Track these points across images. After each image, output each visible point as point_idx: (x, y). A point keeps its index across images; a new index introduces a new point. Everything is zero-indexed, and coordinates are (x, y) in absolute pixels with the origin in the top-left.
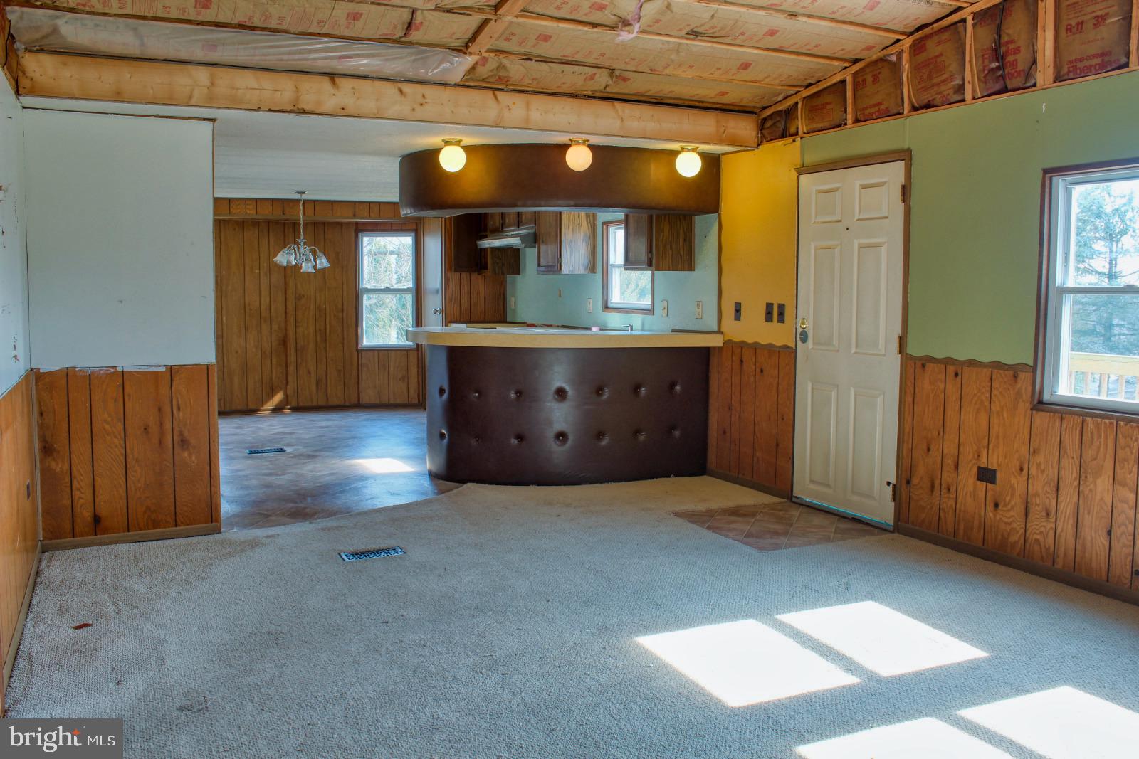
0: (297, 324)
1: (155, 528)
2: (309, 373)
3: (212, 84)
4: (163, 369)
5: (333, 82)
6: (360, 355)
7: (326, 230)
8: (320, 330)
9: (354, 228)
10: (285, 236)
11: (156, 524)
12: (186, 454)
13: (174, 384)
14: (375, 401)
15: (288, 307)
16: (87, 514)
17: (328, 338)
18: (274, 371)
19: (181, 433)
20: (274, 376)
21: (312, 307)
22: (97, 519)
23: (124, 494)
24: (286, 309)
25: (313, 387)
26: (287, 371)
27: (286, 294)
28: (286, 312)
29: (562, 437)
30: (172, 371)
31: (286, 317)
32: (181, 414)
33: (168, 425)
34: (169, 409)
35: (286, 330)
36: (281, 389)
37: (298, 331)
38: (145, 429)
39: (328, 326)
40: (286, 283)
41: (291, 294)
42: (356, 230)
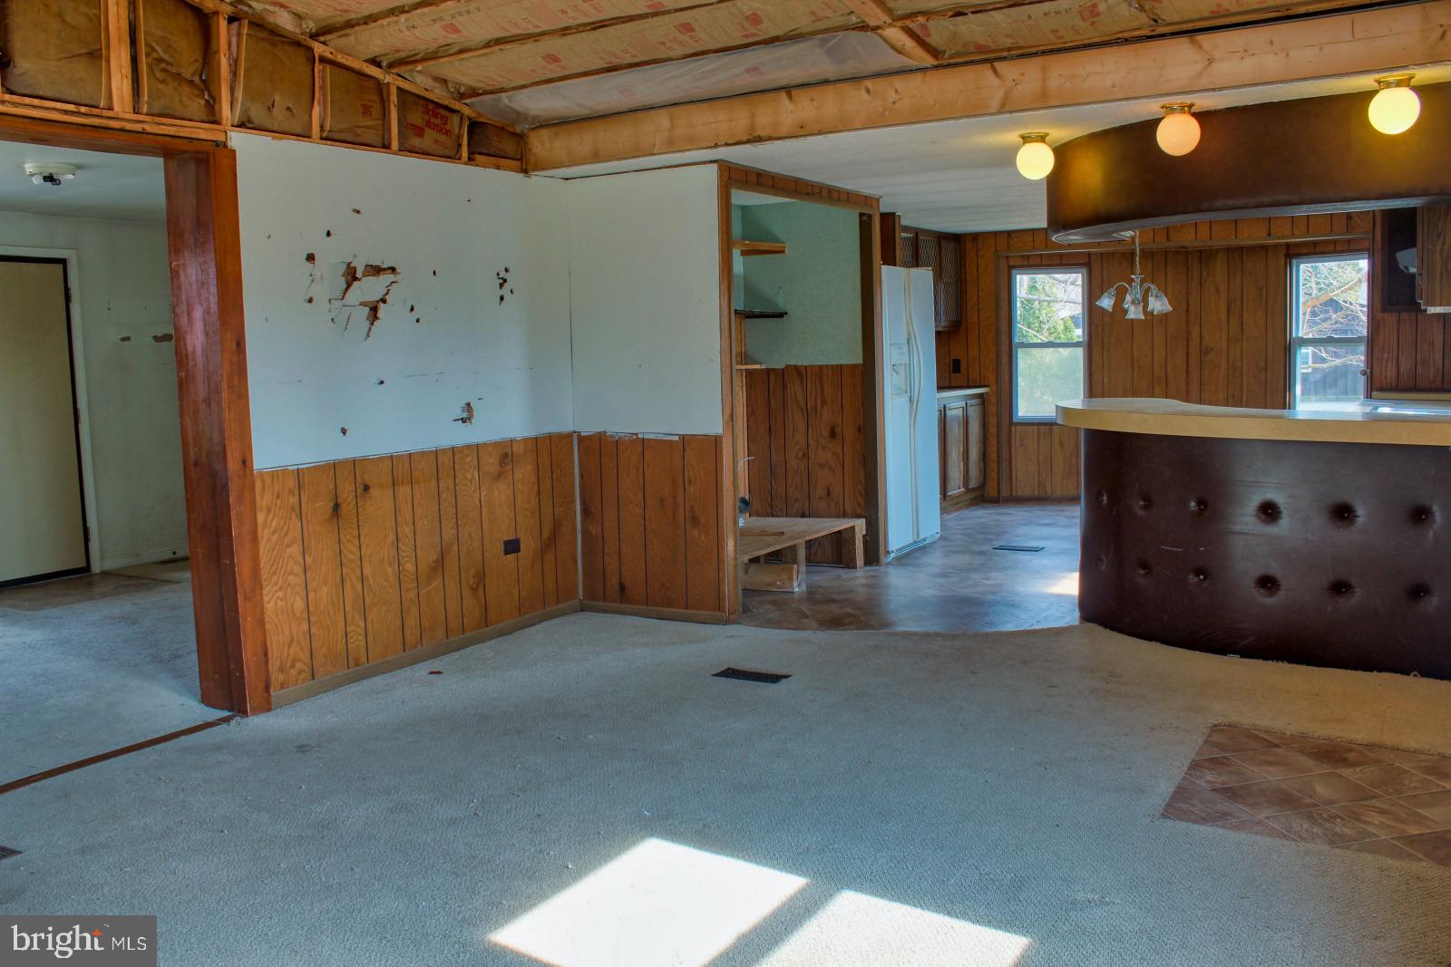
0: (1202, 388)
1: (668, 607)
3: (672, 127)
4: (677, 438)
5: (790, 96)
7: (1244, 258)
11: (670, 603)
12: (696, 533)
13: (686, 454)
15: (1190, 364)
16: (614, 581)
19: (692, 509)
21: (1223, 365)
22: (622, 588)
23: (644, 567)
24: (1188, 366)
27: (1188, 346)
29: (1205, 577)
30: (685, 440)
32: (692, 487)
33: (680, 499)
34: (681, 482)
38: (661, 501)
39: (1245, 393)
40: (1188, 333)
41: (1194, 349)
42: (1286, 256)
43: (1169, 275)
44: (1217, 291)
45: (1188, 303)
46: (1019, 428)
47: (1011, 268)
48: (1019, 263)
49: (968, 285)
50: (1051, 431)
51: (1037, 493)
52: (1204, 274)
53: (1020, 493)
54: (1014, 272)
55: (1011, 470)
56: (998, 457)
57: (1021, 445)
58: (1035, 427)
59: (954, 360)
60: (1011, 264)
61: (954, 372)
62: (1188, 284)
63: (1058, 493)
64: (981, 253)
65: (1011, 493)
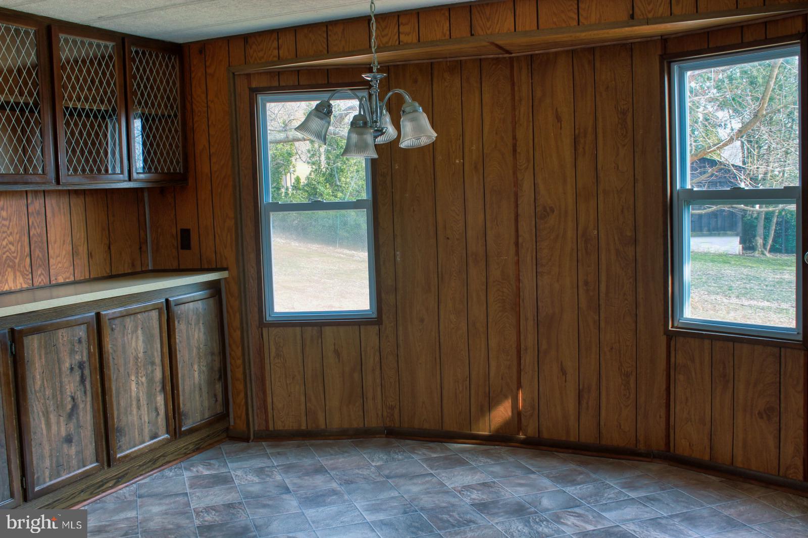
0: (539, 270)
2: (564, 372)
6: (673, 343)
7: (598, 65)
8: (586, 283)
9: (659, 52)
10: (513, 85)
14: (701, 453)
15: (520, 233)
17: (602, 302)
18: (493, 364)
20: (492, 374)
21: (570, 234)
24: (517, 237)
25: (572, 406)
26: (519, 364)
27: (517, 206)
28: (517, 244)
31: (517, 253)
35: (518, 280)
36: (506, 397)
37: (540, 283)
39: (603, 278)
40: (516, 184)
41: (526, 207)
42: (662, 58)
43: (487, 97)
44: (559, 119)
45: (514, 138)
46: (274, 331)
47: (255, 91)
48: (264, 84)
49: (196, 119)
50: (321, 333)
51: (304, 427)
52: (538, 94)
53: (279, 426)
54: (260, 98)
55: (264, 393)
56: (244, 373)
57: (278, 356)
58: (298, 329)
59: (182, 230)
60: (254, 85)
61: (182, 248)
62: (514, 108)
63: (336, 423)
64: (210, 71)
65: (267, 426)
